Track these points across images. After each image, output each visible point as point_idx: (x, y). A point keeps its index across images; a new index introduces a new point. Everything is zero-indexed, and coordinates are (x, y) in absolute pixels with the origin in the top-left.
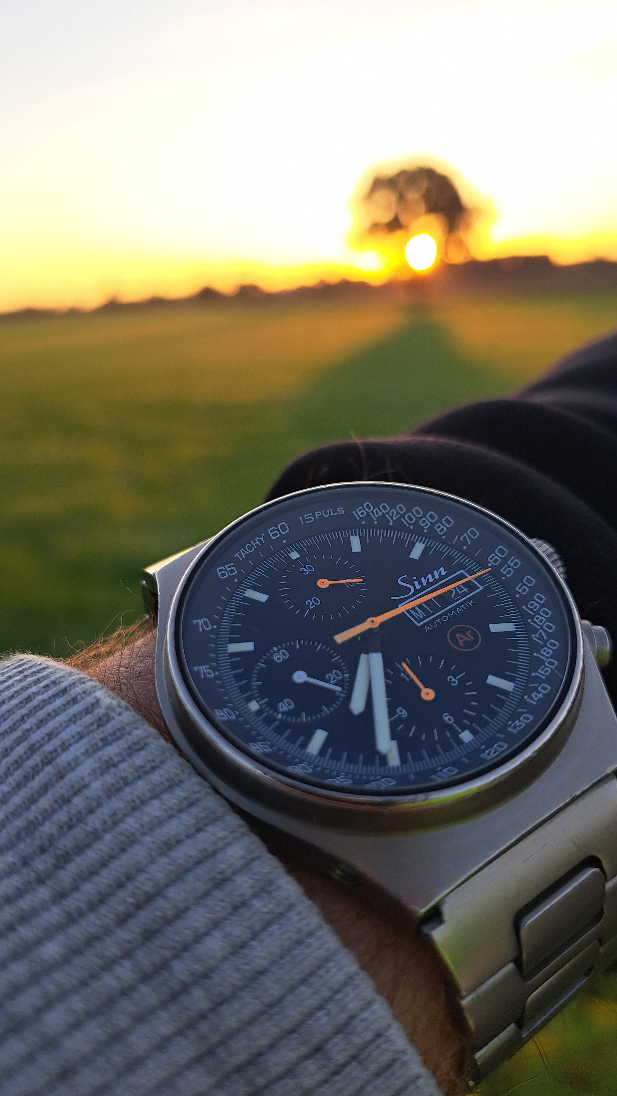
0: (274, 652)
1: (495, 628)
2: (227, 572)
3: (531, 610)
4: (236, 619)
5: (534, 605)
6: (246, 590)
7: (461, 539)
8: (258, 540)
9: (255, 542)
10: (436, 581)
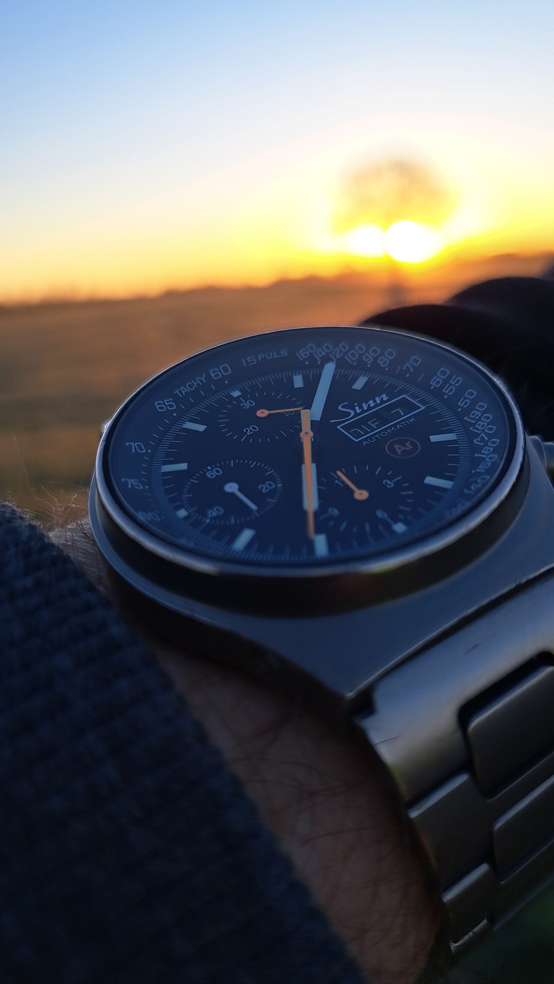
0: (208, 470)
1: (434, 438)
2: (166, 406)
3: (473, 419)
4: (173, 446)
5: (476, 414)
6: (185, 423)
7: (404, 368)
8: (199, 380)
9: (195, 381)
10: (377, 405)
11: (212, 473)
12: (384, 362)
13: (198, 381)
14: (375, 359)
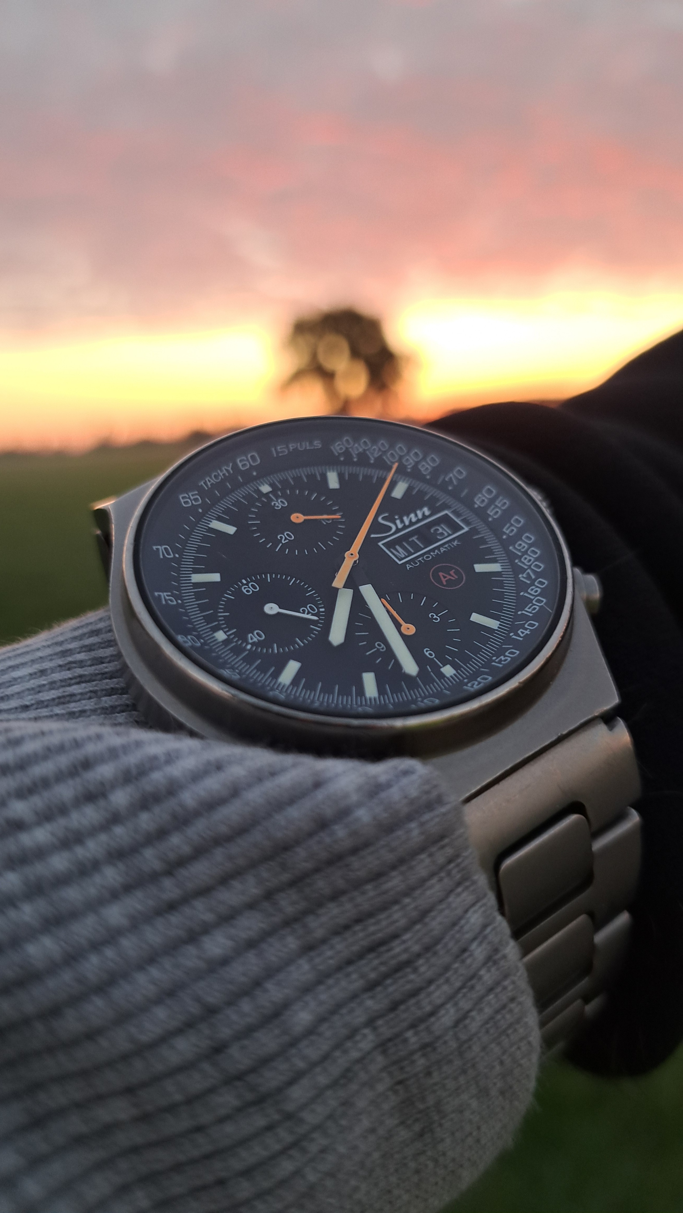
0: (243, 584)
1: (479, 568)
2: (191, 500)
3: (519, 550)
4: (200, 549)
5: (523, 544)
6: (211, 522)
7: (447, 479)
9: (221, 471)
10: (419, 521)
11: (248, 588)
13: (225, 471)
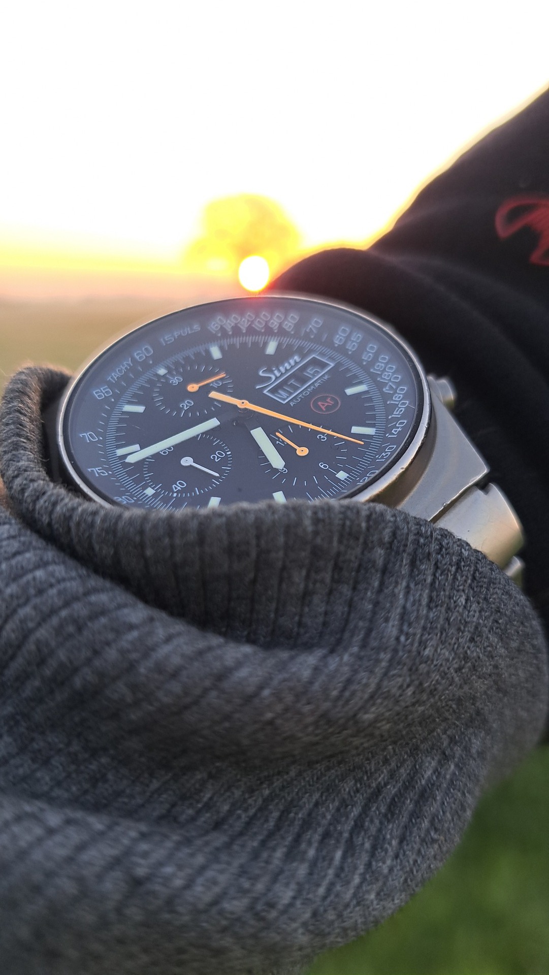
1: (350, 391)
2: (103, 393)
4: (119, 429)
5: (380, 365)
6: (124, 407)
7: (308, 331)
8: (127, 364)
9: (123, 366)
10: (292, 367)
12: (289, 325)
13: (126, 366)
14: (281, 324)
